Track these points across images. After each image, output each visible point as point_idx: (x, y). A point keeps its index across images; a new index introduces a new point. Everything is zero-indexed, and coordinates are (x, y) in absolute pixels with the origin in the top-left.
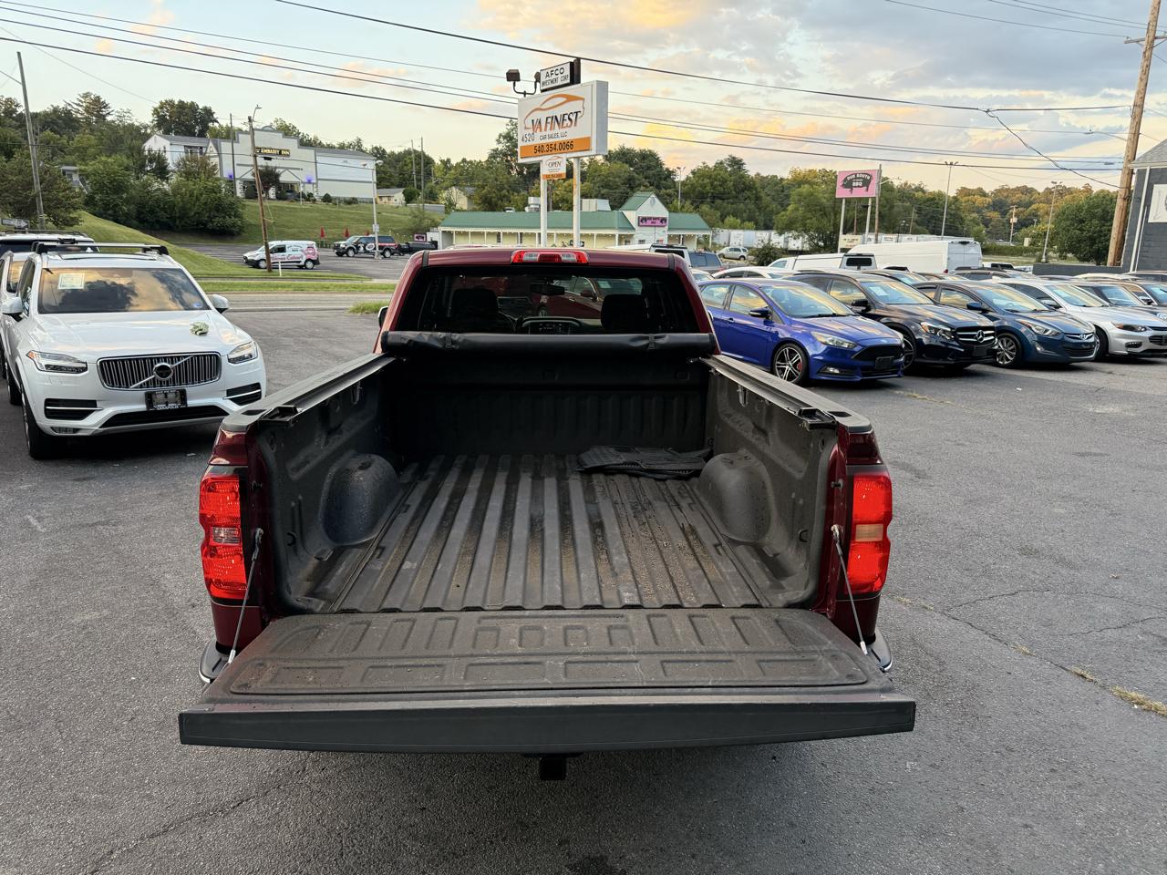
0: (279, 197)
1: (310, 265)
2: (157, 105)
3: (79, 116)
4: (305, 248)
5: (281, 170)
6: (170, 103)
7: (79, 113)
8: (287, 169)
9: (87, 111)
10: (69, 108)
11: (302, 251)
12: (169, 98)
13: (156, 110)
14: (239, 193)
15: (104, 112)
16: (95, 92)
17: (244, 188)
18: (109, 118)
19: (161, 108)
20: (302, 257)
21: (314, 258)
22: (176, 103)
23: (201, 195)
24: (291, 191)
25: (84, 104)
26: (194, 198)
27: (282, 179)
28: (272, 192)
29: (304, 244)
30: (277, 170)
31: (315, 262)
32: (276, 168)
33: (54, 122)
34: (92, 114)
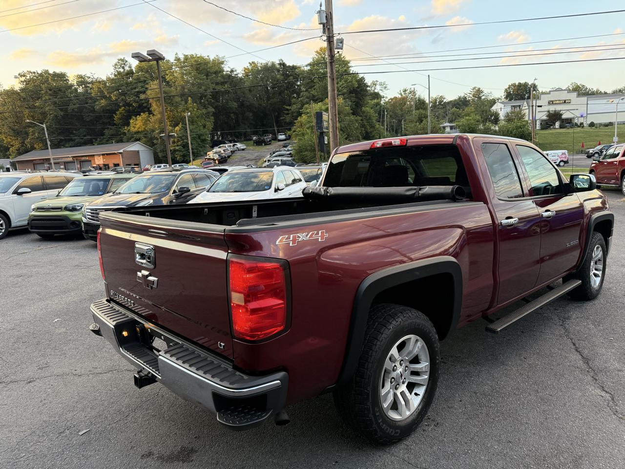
0: (561, 127)
1: (562, 164)
2: (507, 87)
3: (470, 99)
4: (560, 154)
5: (564, 112)
6: (514, 85)
7: (470, 97)
8: (568, 110)
9: (473, 96)
10: (466, 96)
11: (558, 156)
12: (513, 82)
13: (506, 90)
14: (538, 127)
15: (481, 95)
16: (478, 86)
17: (541, 124)
18: (483, 98)
19: (509, 88)
20: (558, 160)
21: (565, 160)
22: (517, 84)
23: (513, 130)
24: (569, 123)
25: (473, 93)
26: (509, 133)
27: (564, 117)
28: (557, 124)
29: (560, 152)
30: (561, 112)
31: (566, 162)
32: (561, 110)
33: (458, 104)
34: (476, 97)
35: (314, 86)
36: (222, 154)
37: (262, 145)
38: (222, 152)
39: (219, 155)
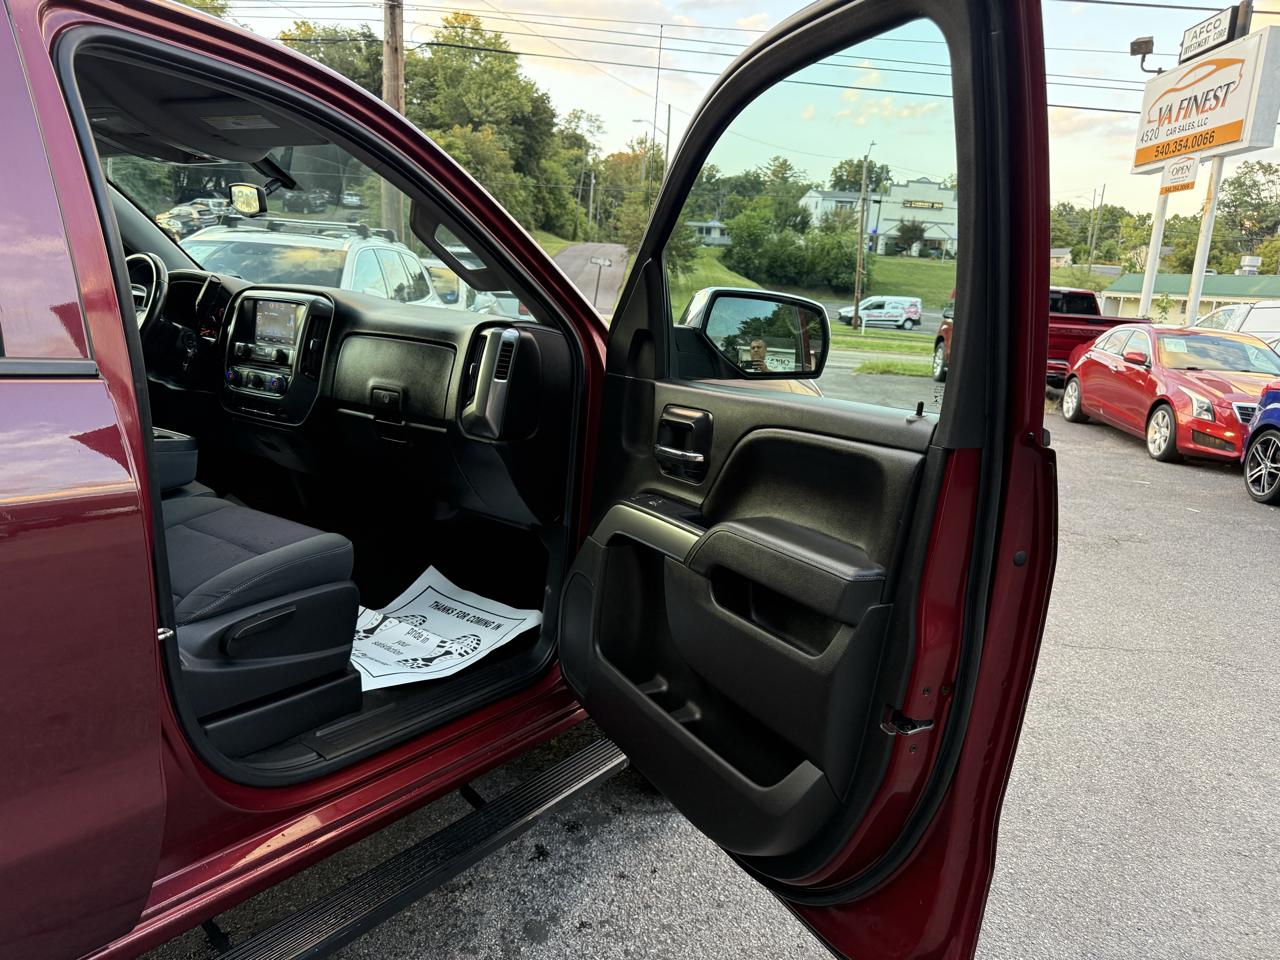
0: (922, 254)
1: (908, 325)
2: (837, 165)
3: (766, 179)
4: (907, 305)
5: (928, 225)
6: (850, 163)
7: (766, 175)
8: (936, 223)
9: (773, 174)
10: (759, 171)
11: (903, 308)
12: (848, 158)
13: (835, 170)
14: (881, 249)
15: (789, 173)
16: (784, 155)
17: (886, 244)
18: (791, 180)
19: (840, 167)
20: (901, 316)
21: (915, 317)
22: (855, 162)
23: (833, 249)
24: (937, 249)
25: (772, 168)
26: (825, 253)
27: (927, 235)
28: (916, 248)
29: (907, 301)
30: (923, 226)
31: (916, 322)
32: (923, 223)
33: (742, 185)
34: (777, 177)
35: (435, 95)
36: (193, 220)
37: (302, 212)
38: (196, 215)
39: (184, 223)
